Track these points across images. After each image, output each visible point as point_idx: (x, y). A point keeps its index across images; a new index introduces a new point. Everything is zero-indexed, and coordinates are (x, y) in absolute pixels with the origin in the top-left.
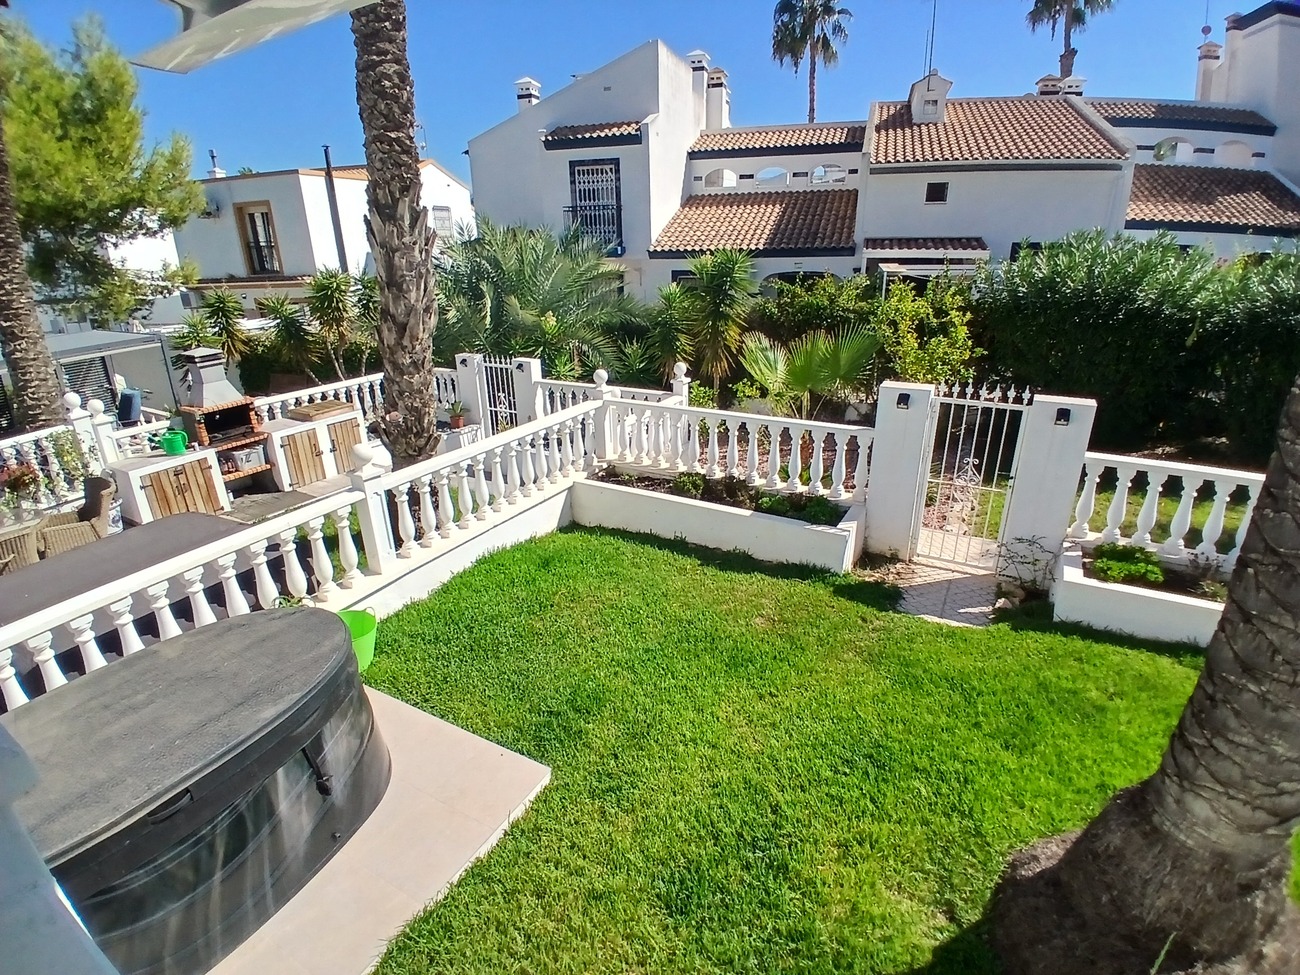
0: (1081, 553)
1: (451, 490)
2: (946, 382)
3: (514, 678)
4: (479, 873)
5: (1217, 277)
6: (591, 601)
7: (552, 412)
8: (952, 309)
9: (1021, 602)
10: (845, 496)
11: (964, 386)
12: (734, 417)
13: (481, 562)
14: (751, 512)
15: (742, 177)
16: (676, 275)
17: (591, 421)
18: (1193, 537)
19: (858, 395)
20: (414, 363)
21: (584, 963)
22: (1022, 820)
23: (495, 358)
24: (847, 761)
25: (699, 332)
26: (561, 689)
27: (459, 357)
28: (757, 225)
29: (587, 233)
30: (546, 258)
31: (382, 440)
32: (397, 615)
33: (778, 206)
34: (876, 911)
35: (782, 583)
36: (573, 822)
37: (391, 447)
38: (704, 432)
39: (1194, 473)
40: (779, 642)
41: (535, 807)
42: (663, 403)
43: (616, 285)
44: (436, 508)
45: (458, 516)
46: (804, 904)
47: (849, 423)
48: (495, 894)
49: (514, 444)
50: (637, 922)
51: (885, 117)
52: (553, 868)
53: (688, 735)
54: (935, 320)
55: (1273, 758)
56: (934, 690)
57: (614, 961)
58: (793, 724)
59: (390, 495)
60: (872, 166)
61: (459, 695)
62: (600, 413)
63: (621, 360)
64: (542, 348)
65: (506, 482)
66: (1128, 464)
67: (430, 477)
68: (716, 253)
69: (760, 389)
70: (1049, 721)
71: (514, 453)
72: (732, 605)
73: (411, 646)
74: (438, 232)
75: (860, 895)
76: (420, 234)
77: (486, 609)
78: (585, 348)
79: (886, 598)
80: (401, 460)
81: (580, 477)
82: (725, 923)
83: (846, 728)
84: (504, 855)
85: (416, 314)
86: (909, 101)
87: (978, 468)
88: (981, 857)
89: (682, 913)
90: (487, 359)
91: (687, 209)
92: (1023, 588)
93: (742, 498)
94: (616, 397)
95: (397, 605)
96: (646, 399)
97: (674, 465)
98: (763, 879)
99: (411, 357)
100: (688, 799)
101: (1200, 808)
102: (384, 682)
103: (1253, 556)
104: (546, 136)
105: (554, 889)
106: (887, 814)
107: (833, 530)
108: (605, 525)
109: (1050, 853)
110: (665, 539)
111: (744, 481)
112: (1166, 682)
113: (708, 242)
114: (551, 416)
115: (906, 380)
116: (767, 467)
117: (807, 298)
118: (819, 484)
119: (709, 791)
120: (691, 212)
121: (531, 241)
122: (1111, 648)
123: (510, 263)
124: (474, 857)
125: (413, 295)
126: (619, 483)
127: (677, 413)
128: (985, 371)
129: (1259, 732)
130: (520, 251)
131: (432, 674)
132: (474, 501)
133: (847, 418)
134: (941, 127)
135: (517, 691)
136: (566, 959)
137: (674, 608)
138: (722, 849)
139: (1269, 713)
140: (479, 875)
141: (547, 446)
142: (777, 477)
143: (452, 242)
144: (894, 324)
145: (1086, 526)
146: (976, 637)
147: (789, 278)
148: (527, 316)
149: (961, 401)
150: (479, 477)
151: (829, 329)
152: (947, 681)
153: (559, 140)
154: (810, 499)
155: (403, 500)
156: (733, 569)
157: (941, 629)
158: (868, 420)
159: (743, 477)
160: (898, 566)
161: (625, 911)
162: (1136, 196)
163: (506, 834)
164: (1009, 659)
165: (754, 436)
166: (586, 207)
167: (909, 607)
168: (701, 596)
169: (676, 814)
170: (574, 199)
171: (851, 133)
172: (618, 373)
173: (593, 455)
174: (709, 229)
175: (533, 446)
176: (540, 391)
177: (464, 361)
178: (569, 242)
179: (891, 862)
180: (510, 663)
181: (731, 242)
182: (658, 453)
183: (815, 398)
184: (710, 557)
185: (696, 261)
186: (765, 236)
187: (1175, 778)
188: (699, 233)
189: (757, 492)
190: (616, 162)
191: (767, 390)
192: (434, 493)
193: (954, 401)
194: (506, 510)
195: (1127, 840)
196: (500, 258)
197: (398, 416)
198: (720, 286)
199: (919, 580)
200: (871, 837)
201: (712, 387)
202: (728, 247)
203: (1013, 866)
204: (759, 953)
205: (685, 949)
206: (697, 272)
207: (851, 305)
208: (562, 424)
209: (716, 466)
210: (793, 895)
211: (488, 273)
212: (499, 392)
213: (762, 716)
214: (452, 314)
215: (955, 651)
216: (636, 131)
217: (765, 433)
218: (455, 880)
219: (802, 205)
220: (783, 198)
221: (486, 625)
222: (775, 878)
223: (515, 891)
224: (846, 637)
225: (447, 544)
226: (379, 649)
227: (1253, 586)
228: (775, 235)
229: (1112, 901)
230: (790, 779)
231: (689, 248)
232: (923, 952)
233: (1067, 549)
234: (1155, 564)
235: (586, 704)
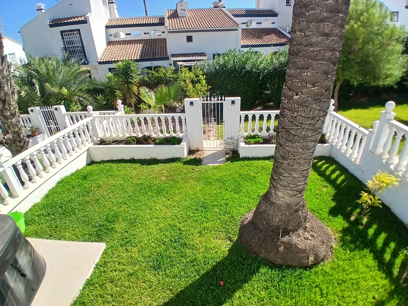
0: (243, 139)
1: (39, 160)
2: (202, 97)
3: (83, 219)
4: (89, 283)
5: (265, 60)
6: (106, 186)
7: (73, 124)
8: (200, 75)
9: (232, 155)
10: (181, 135)
11: (207, 97)
12: (141, 116)
13: (59, 183)
14: (154, 145)
15: (127, 34)
16: (110, 70)
17: (90, 125)
18: (268, 129)
19: (179, 104)
20: (12, 114)
21: (133, 295)
22: (242, 210)
23: (45, 107)
24: (196, 209)
25: (123, 89)
26: (102, 217)
27: (29, 109)
28: (136, 51)
29: (72, 57)
30: (58, 67)
31: (5, 146)
32: (30, 210)
33: (141, 44)
34: (212, 246)
35: (168, 165)
36: (117, 256)
37: (10, 148)
38: (132, 122)
39: (266, 113)
40: (171, 182)
41: (103, 256)
42: (116, 115)
43: (88, 75)
44: (35, 167)
45: (45, 169)
46: (193, 252)
47: (178, 113)
48: (97, 287)
49: (61, 138)
50: (146, 276)
51: (170, 15)
52: (114, 272)
53: (149, 217)
54: (196, 79)
55: (293, 178)
56: (215, 184)
57: (142, 291)
58: (180, 204)
59: (15, 167)
60: (169, 30)
61: (64, 231)
62: (93, 121)
63: (96, 102)
64: (63, 101)
65: (61, 153)
66: (250, 113)
67: (29, 156)
68: (123, 61)
69: (148, 106)
70: (244, 183)
71: (62, 141)
72: (154, 175)
73: (39, 219)
74: (12, 63)
75: (207, 243)
76: (5, 65)
77: (65, 199)
78: (81, 99)
79: (198, 162)
80: (15, 152)
81: (91, 145)
82: (172, 266)
83: (194, 201)
84: (96, 275)
85: (8, 95)
86: (176, 9)
87: (215, 120)
88: (234, 223)
89: (159, 268)
90: (42, 108)
91: (109, 46)
92: (232, 151)
93: (150, 142)
94: (97, 115)
95: (29, 207)
96: (109, 114)
97: (124, 135)
98: (180, 250)
99: (10, 112)
100: (153, 236)
101: (280, 194)
102: (32, 234)
103: (280, 130)
104: (49, 23)
105: (116, 278)
106: (209, 220)
107: (179, 146)
108: (104, 160)
109: (250, 216)
110: (127, 160)
111: (149, 136)
112: (268, 167)
113: (119, 58)
114: (73, 125)
115: (191, 98)
116: (156, 130)
117: (157, 75)
118: (173, 133)
119: (159, 231)
120: (111, 47)
121: (50, 62)
122: (254, 161)
123: (43, 70)
124: (86, 279)
125: (6, 88)
126: (106, 144)
127: (121, 118)
128: (212, 92)
129: (289, 172)
130: (46, 66)
131: (50, 226)
132: (50, 162)
133: (177, 111)
134: (187, 18)
135: (85, 223)
136: (126, 296)
137: (136, 181)
138: (167, 246)
139: (290, 167)
140: (89, 284)
141: (75, 136)
142: (159, 133)
143: (18, 65)
144: (185, 81)
145: (243, 131)
146: (222, 167)
147: (149, 68)
148: (55, 90)
149: (207, 102)
150: (50, 153)
151: (166, 84)
152: (218, 180)
153: (55, 24)
154: (171, 138)
155: (20, 168)
156: (152, 164)
157: (214, 167)
158: (183, 111)
159: (148, 135)
160: (199, 152)
161: (141, 275)
162: (243, 38)
163: (95, 268)
164: (231, 170)
165: (149, 121)
166: (70, 47)
167: (205, 163)
168: (143, 175)
169: (150, 242)
170: (64, 44)
171: (160, 20)
172: (96, 106)
173: (94, 136)
174: (119, 53)
175: (69, 137)
176: (67, 117)
177: (32, 111)
178: (66, 61)
179: (213, 232)
180: (80, 215)
181: (127, 57)
182: (118, 132)
183: (166, 106)
184: (143, 162)
185: (116, 64)
186: (139, 55)
187: (273, 188)
188: (115, 55)
189: (154, 139)
190: (79, 30)
191: (151, 106)
192: (32, 162)
193: (205, 102)
194: (64, 163)
195: (266, 207)
196: (38, 69)
197: (9, 136)
198: (127, 72)
199: (206, 155)
200: (207, 227)
201: (132, 107)
202: (127, 59)
203: (242, 222)
204: (183, 270)
205: (162, 278)
206: (117, 68)
207: (171, 76)
208: (79, 127)
209: (139, 133)
210: (189, 250)
211: (35, 75)
212: (49, 120)
213: (170, 205)
214: (23, 93)
215: (218, 172)
216: (84, 19)
217: (153, 120)
218: (81, 288)
219: (149, 44)
220: (142, 41)
221: (67, 204)
222: (183, 248)
223: (103, 284)
224: (189, 176)
225: (43, 180)
226: (27, 224)
227: (281, 137)
228: (142, 54)
229: (266, 223)
230: (182, 220)
231: (113, 60)
232: (226, 252)
233: (240, 138)
234: (261, 138)
235: (112, 219)
